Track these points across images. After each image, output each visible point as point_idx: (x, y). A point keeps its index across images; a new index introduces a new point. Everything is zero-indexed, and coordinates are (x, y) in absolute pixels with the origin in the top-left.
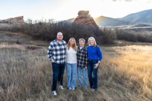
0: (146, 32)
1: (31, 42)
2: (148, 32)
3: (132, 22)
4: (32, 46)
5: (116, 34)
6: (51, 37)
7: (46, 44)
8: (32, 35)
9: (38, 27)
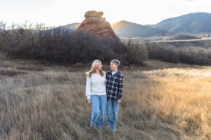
0: (191, 47)
1: (7, 62)
2: (194, 47)
3: (169, 31)
4: (9, 69)
6: (41, 54)
7: (32, 66)
9: (17, 38)
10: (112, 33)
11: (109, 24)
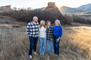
1: (16, 22)
3: (84, 10)
4: (17, 25)
5: (73, 19)
6: (29, 19)
8: (16, 18)
10: (58, 11)
11: (57, 7)
